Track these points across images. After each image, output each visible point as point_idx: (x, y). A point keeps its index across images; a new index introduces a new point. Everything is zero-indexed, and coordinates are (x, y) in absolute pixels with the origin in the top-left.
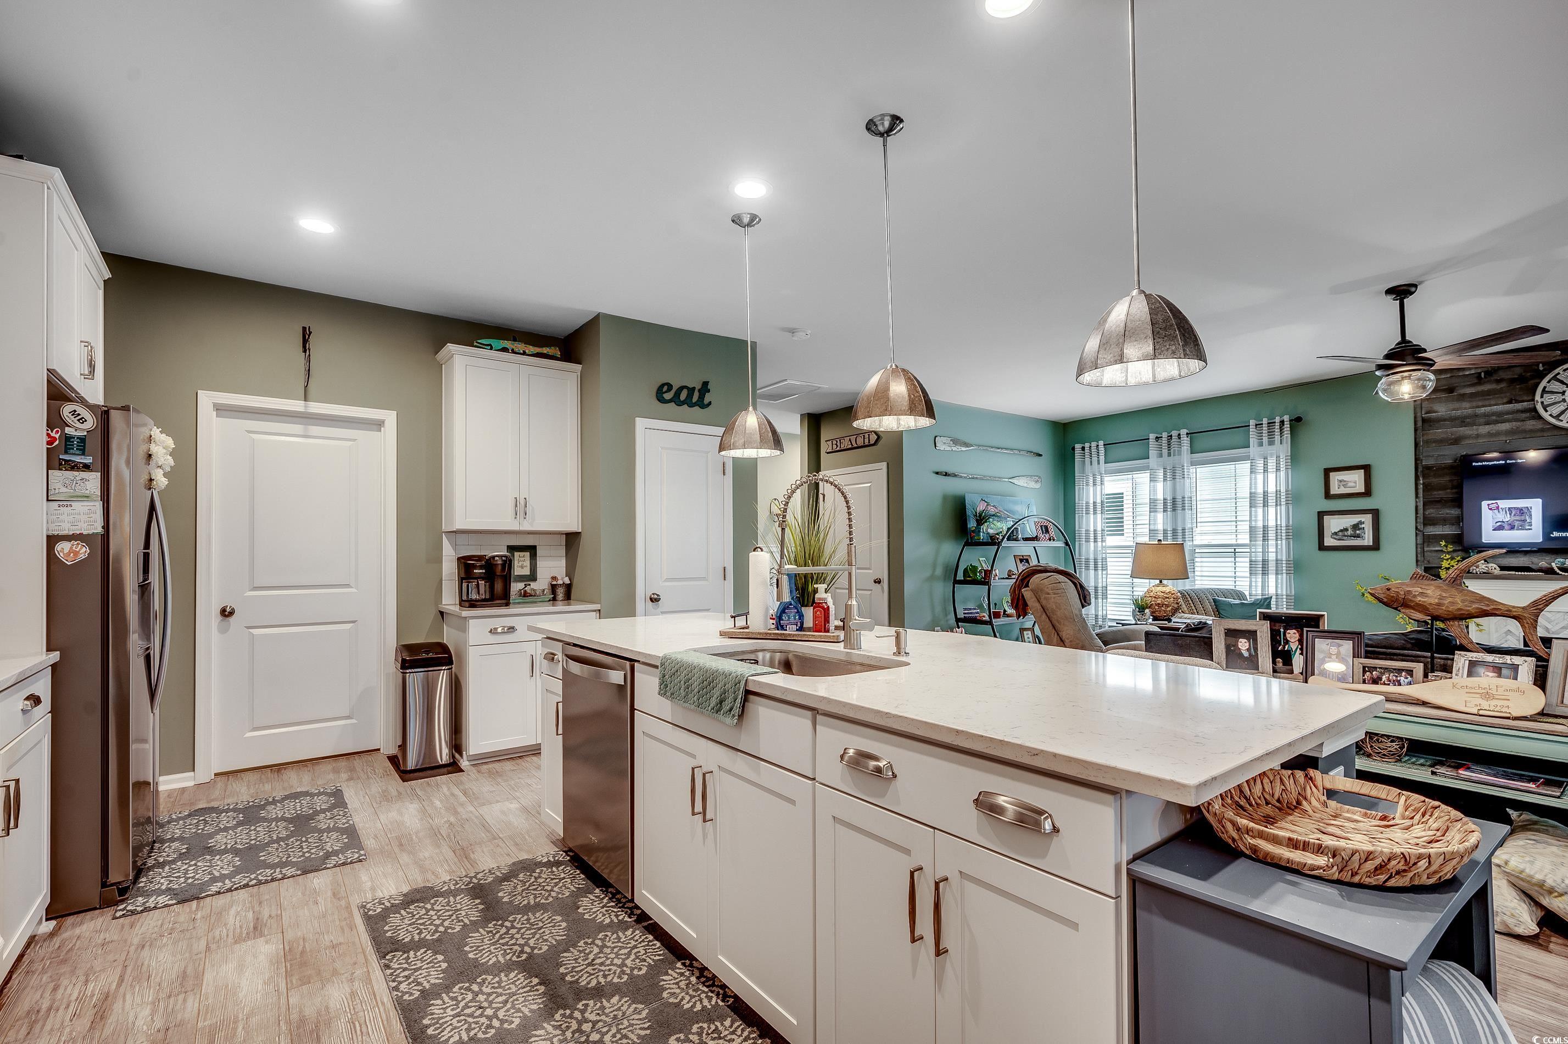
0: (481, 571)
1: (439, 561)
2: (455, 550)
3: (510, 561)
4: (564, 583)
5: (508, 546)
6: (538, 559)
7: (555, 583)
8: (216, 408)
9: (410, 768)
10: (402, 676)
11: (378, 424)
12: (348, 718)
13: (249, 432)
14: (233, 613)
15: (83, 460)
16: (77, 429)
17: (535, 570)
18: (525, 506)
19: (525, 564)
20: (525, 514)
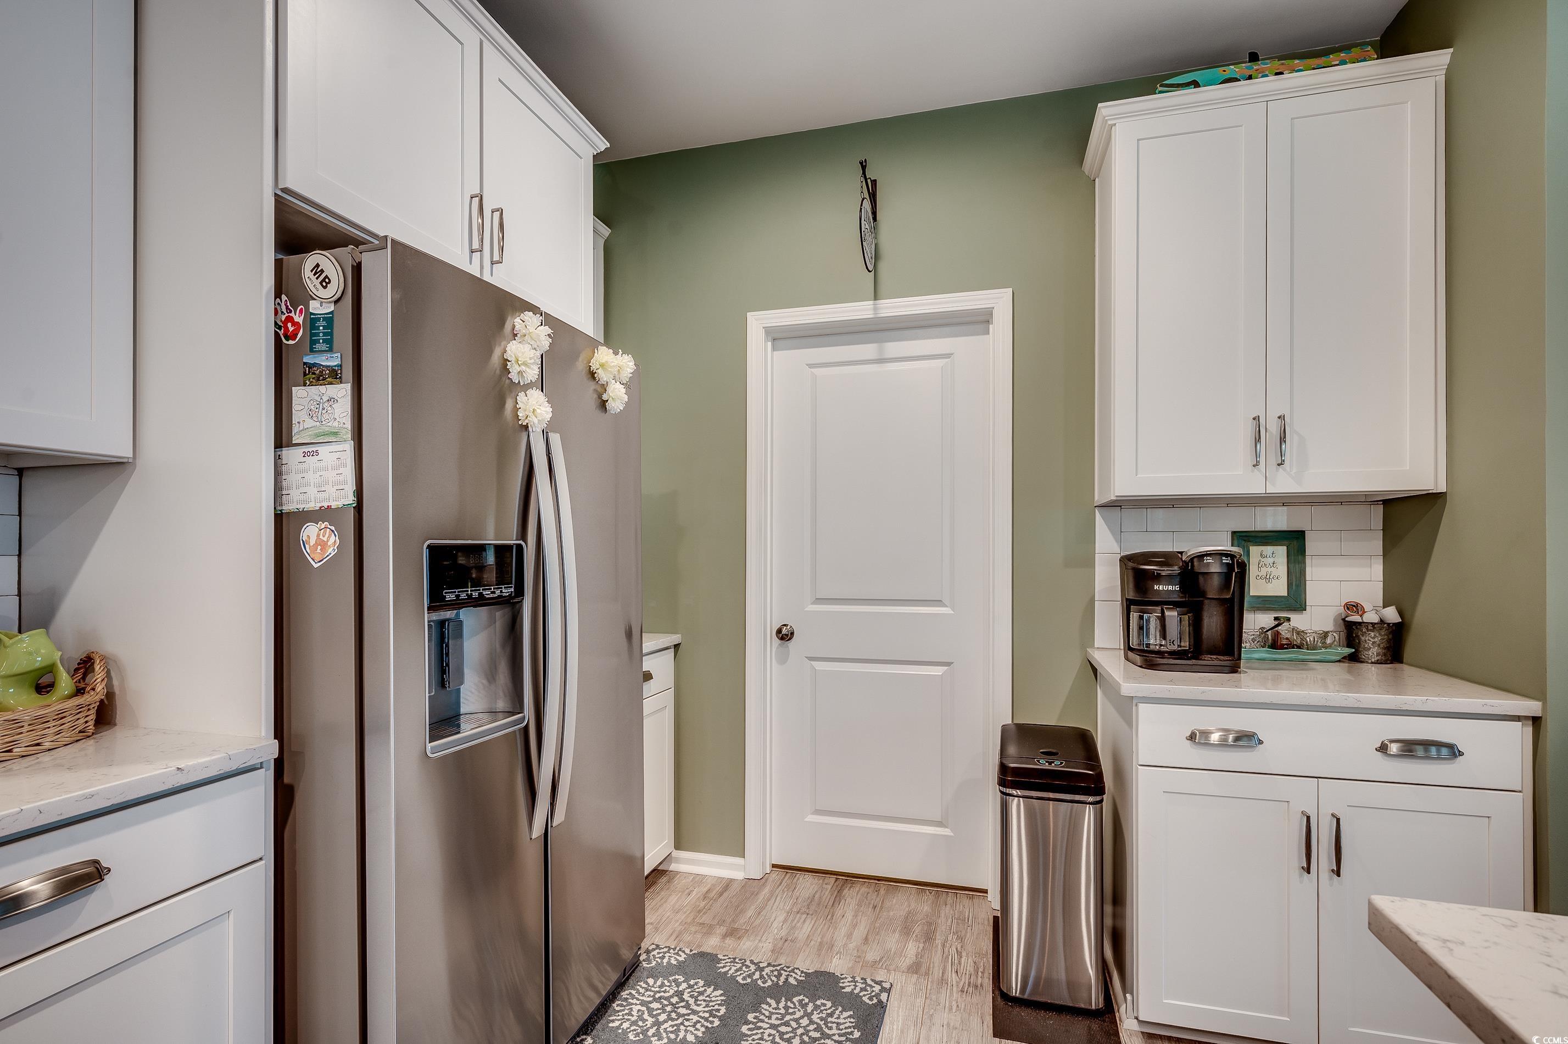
0: (1170, 588)
1: (1089, 563)
2: (1120, 542)
3: (1243, 567)
4: (1382, 621)
5: (1234, 533)
6: (1308, 560)
7: (1355, 618)
8: (770, 338)
9: (1014, 995)
10: (1002, 799)
11: (981, 321)
12: (940, 824)
13: (811, 366)
14: (792, 634)
15: (328, 361)
16: (323, 301)
17: (1303, 586)
18: (1282, 435)
19: (1274, 572)
20: (1280, 455)
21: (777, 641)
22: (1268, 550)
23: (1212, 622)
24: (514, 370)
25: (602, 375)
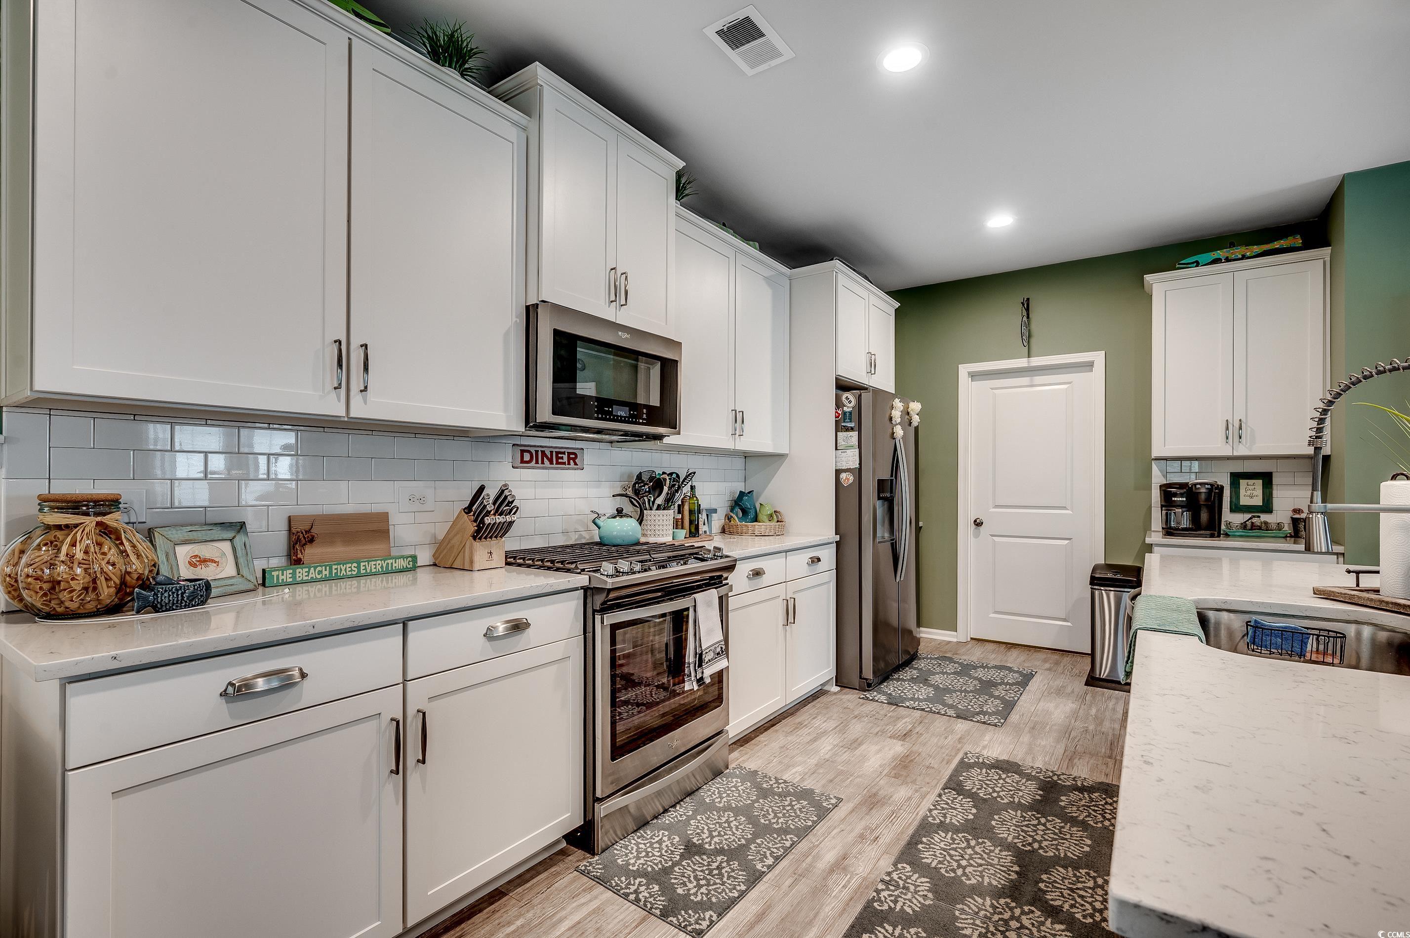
0: (1181, 499)
1: (1149, 488)
2: (1161, 477)
5: (1231, 473)
6: (1274, 487)
7: (1297, 516)
8: (970, 376)
9: (1098, 676)
10: (1092, 591)
11: (1090, 365)
12: (1065, 620)
13: (992, 389)
14: (982, 523)
15: (850, 425)
16: (848, 407)
17: (1271, 500)
18: (1240, 428)
19: (1255, 493)
20: (1240, 437)
21: (973, 526)
22: (1251, 482)
23: (1204, 516)
24: (894, 420)
25: (911, 413)
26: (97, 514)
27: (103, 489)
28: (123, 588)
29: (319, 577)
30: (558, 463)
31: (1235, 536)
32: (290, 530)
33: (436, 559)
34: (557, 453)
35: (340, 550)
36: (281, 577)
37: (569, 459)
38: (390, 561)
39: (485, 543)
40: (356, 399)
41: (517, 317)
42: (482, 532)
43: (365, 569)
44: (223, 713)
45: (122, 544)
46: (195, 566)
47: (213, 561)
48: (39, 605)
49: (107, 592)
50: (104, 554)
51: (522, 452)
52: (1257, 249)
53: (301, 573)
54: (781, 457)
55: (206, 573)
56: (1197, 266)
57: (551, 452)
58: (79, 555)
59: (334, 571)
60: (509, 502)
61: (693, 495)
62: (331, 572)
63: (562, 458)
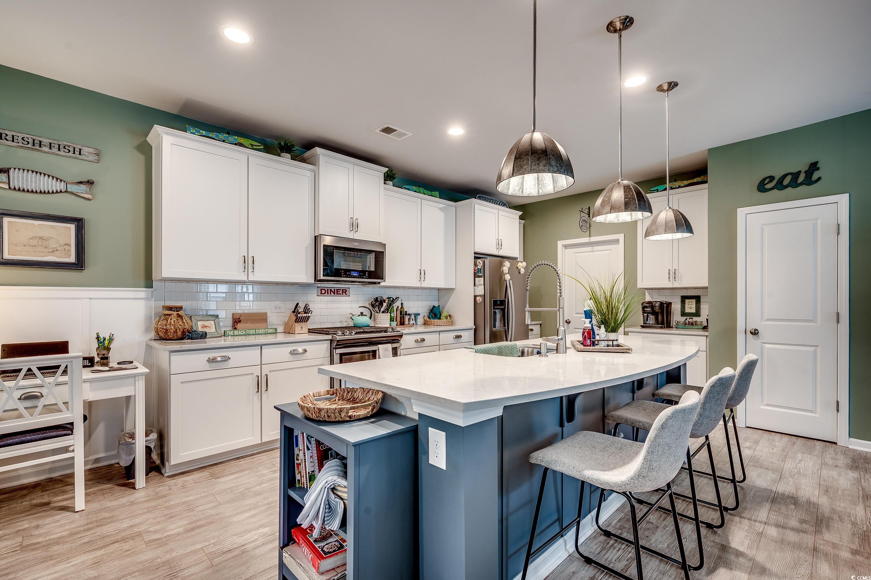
0: (648, 309)
2: (652, 298)
5: (681, 296)
6: (701, 303)
8: (563, 247)
11: (617, 241)
13: (575, 253)
14: (570, 322)
15: (480, 275)
16: (480, 266)
17: (699, 310)
18: (675, 274)
19: (692, 306)
20: (675, 278)
21: (566, 324)
22: (690, 300)
23: (660, 318)
24: (504, 272)
25: (519, 268)
26: (177, 311)
27: (178, 304)
28: (183, 332)
29: (242, 334)
30: (337, 294)
31: (679, 328)
32: (233, 318)
33: (285, 330)
34: (337, 290)
35: (249, 325)
36: (230, 333)
37: (343, 292)
38: (267, 330)
39: (299, 324)
40: (250, 274)
41: (311, 241)
42: (298, 320)
43: (258, 332)
44: (207, 366)
45: (183, 320)
46: (203, 328)
47: (208, 327)
48: (163, 336)
49: (179, 333)
50: (178, 322)
51: (321, 290)
52: (686, 182)
53: (236, 332)
54: (452, 290)
55: (205, 330)
56: (657, 192)
57: (335, 290)
58: (173, 323)
59: (247, 332)
60: (308, 309)
61: (402, 307)
62: (246, 332)
63: (339, 292)
